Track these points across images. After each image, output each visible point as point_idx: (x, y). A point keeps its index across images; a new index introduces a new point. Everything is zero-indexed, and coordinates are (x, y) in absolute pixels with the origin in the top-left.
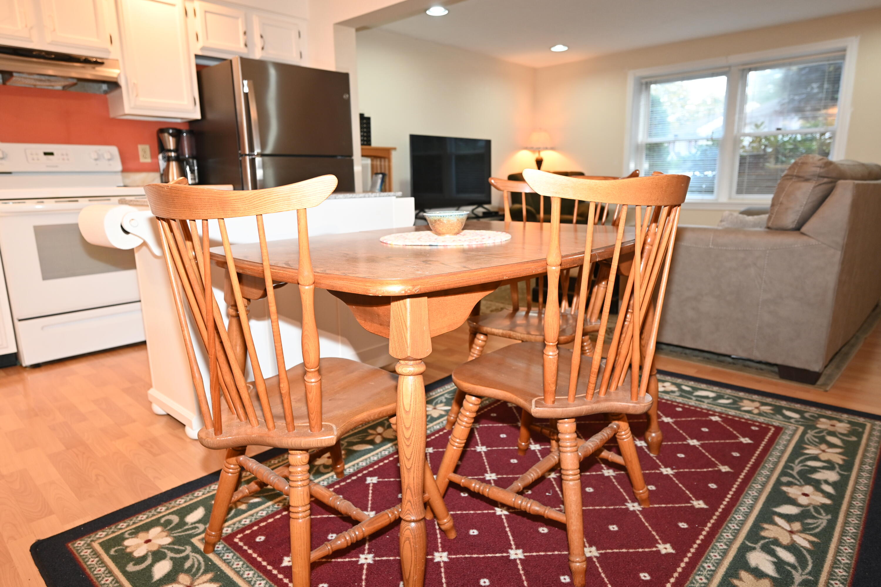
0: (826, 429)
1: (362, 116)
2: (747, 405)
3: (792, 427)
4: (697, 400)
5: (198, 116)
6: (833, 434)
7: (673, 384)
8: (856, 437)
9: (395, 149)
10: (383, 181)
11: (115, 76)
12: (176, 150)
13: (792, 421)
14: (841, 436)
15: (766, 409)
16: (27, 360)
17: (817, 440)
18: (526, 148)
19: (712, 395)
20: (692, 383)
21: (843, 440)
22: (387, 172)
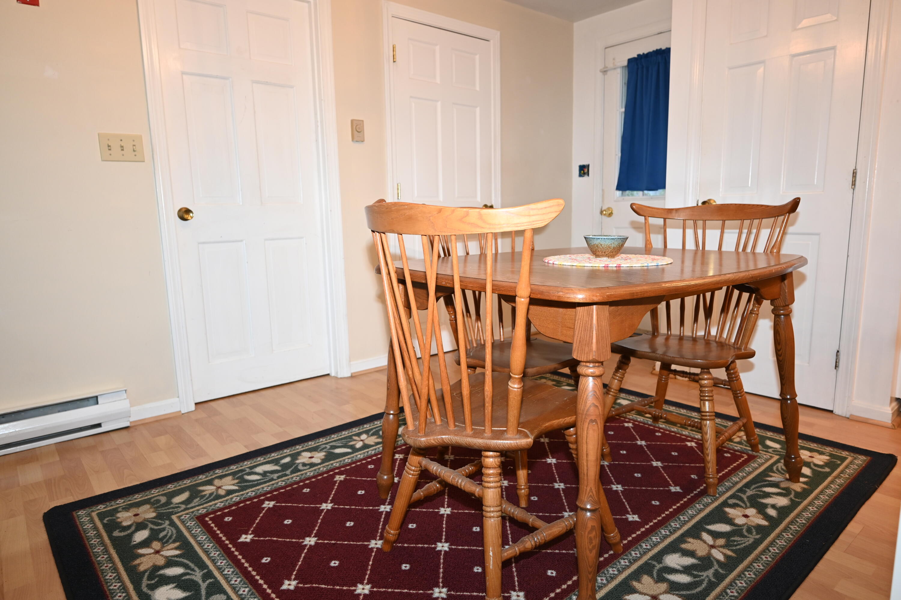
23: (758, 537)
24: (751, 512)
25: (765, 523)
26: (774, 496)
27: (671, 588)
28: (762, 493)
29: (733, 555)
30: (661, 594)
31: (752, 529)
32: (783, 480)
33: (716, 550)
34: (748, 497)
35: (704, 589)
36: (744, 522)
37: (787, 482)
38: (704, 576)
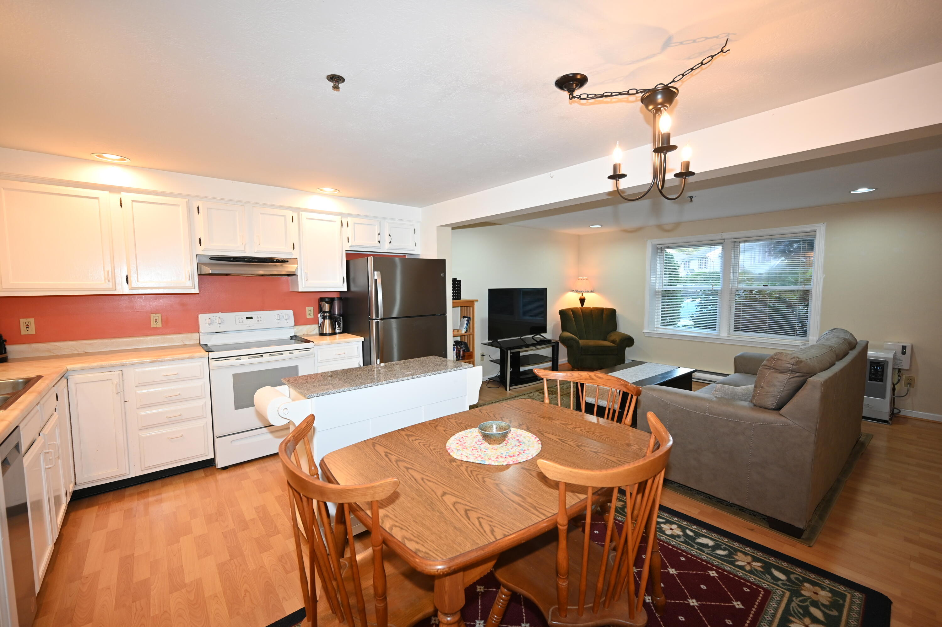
0: (810, 598)
1: (454, 280)
2: (742, 560)
3: (779, 592)
4: (698, 549)
5: (345, 289)
6: (815, 604)
7: (680, 526)
8: (837, 611)
9: (477, 301)
10: (468, 322)
11: (294, 270)
12: (330, 312)
13: (779, 583)
14: (823, 609)
15: (757, 565)
16: (220, 464)
17: (801, 611)
18: (573, 291)
19: (711, 543)
20: (694, 527)
21: (825, 614)
22: (471, 317)
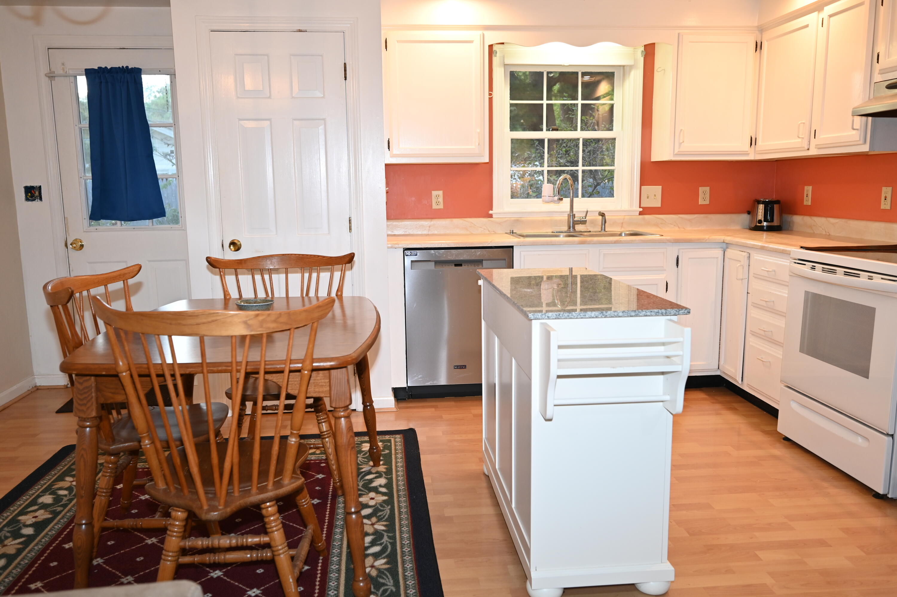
23: (389, 507)
24: (372, 495)
25: (385, 498)
26: (375, 480)
27: (375, 557)
28: (367, 481)
29: (387, 523)
30: (374, 563)
31: (382, 505)
32: (371, 468)
33: (376, 525)
34: (362, 487)
35: (392, 548)
36: (375, 503)
37: (373, 468)
38: (385, 542)
